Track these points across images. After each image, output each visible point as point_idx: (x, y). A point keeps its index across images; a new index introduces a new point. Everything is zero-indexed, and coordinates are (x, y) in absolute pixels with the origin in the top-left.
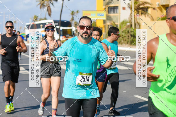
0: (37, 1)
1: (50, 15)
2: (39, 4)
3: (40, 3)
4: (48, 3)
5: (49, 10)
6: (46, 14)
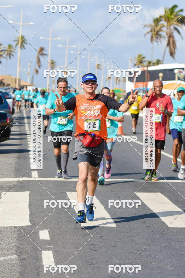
0: (145, 26)
1: (172, 54)
2: (148, 33)
3: (151, 31)
4: (171, 29)
5: (171, 44)
6: (165, 51)
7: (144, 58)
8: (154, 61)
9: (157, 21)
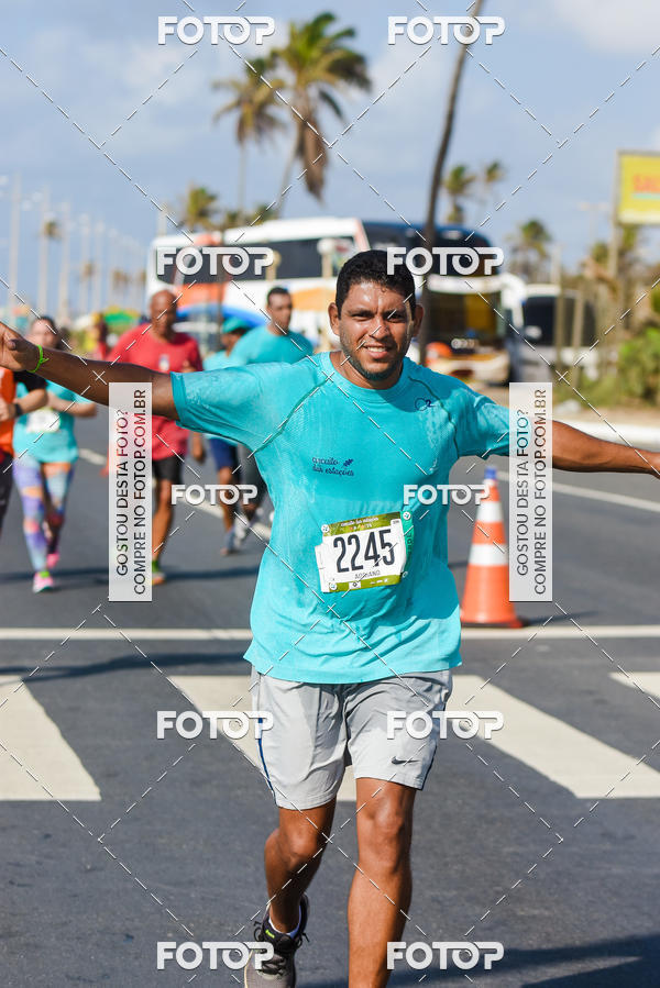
0: (216, 87)
1: (314, 185)
2: (228, 109)
3: (239, 104)
5: (311, 151)
7: (212, 198)
8: (250, 209)
9: (259, 67)
